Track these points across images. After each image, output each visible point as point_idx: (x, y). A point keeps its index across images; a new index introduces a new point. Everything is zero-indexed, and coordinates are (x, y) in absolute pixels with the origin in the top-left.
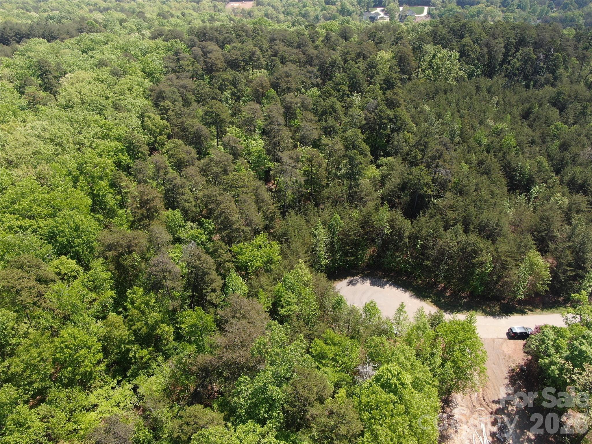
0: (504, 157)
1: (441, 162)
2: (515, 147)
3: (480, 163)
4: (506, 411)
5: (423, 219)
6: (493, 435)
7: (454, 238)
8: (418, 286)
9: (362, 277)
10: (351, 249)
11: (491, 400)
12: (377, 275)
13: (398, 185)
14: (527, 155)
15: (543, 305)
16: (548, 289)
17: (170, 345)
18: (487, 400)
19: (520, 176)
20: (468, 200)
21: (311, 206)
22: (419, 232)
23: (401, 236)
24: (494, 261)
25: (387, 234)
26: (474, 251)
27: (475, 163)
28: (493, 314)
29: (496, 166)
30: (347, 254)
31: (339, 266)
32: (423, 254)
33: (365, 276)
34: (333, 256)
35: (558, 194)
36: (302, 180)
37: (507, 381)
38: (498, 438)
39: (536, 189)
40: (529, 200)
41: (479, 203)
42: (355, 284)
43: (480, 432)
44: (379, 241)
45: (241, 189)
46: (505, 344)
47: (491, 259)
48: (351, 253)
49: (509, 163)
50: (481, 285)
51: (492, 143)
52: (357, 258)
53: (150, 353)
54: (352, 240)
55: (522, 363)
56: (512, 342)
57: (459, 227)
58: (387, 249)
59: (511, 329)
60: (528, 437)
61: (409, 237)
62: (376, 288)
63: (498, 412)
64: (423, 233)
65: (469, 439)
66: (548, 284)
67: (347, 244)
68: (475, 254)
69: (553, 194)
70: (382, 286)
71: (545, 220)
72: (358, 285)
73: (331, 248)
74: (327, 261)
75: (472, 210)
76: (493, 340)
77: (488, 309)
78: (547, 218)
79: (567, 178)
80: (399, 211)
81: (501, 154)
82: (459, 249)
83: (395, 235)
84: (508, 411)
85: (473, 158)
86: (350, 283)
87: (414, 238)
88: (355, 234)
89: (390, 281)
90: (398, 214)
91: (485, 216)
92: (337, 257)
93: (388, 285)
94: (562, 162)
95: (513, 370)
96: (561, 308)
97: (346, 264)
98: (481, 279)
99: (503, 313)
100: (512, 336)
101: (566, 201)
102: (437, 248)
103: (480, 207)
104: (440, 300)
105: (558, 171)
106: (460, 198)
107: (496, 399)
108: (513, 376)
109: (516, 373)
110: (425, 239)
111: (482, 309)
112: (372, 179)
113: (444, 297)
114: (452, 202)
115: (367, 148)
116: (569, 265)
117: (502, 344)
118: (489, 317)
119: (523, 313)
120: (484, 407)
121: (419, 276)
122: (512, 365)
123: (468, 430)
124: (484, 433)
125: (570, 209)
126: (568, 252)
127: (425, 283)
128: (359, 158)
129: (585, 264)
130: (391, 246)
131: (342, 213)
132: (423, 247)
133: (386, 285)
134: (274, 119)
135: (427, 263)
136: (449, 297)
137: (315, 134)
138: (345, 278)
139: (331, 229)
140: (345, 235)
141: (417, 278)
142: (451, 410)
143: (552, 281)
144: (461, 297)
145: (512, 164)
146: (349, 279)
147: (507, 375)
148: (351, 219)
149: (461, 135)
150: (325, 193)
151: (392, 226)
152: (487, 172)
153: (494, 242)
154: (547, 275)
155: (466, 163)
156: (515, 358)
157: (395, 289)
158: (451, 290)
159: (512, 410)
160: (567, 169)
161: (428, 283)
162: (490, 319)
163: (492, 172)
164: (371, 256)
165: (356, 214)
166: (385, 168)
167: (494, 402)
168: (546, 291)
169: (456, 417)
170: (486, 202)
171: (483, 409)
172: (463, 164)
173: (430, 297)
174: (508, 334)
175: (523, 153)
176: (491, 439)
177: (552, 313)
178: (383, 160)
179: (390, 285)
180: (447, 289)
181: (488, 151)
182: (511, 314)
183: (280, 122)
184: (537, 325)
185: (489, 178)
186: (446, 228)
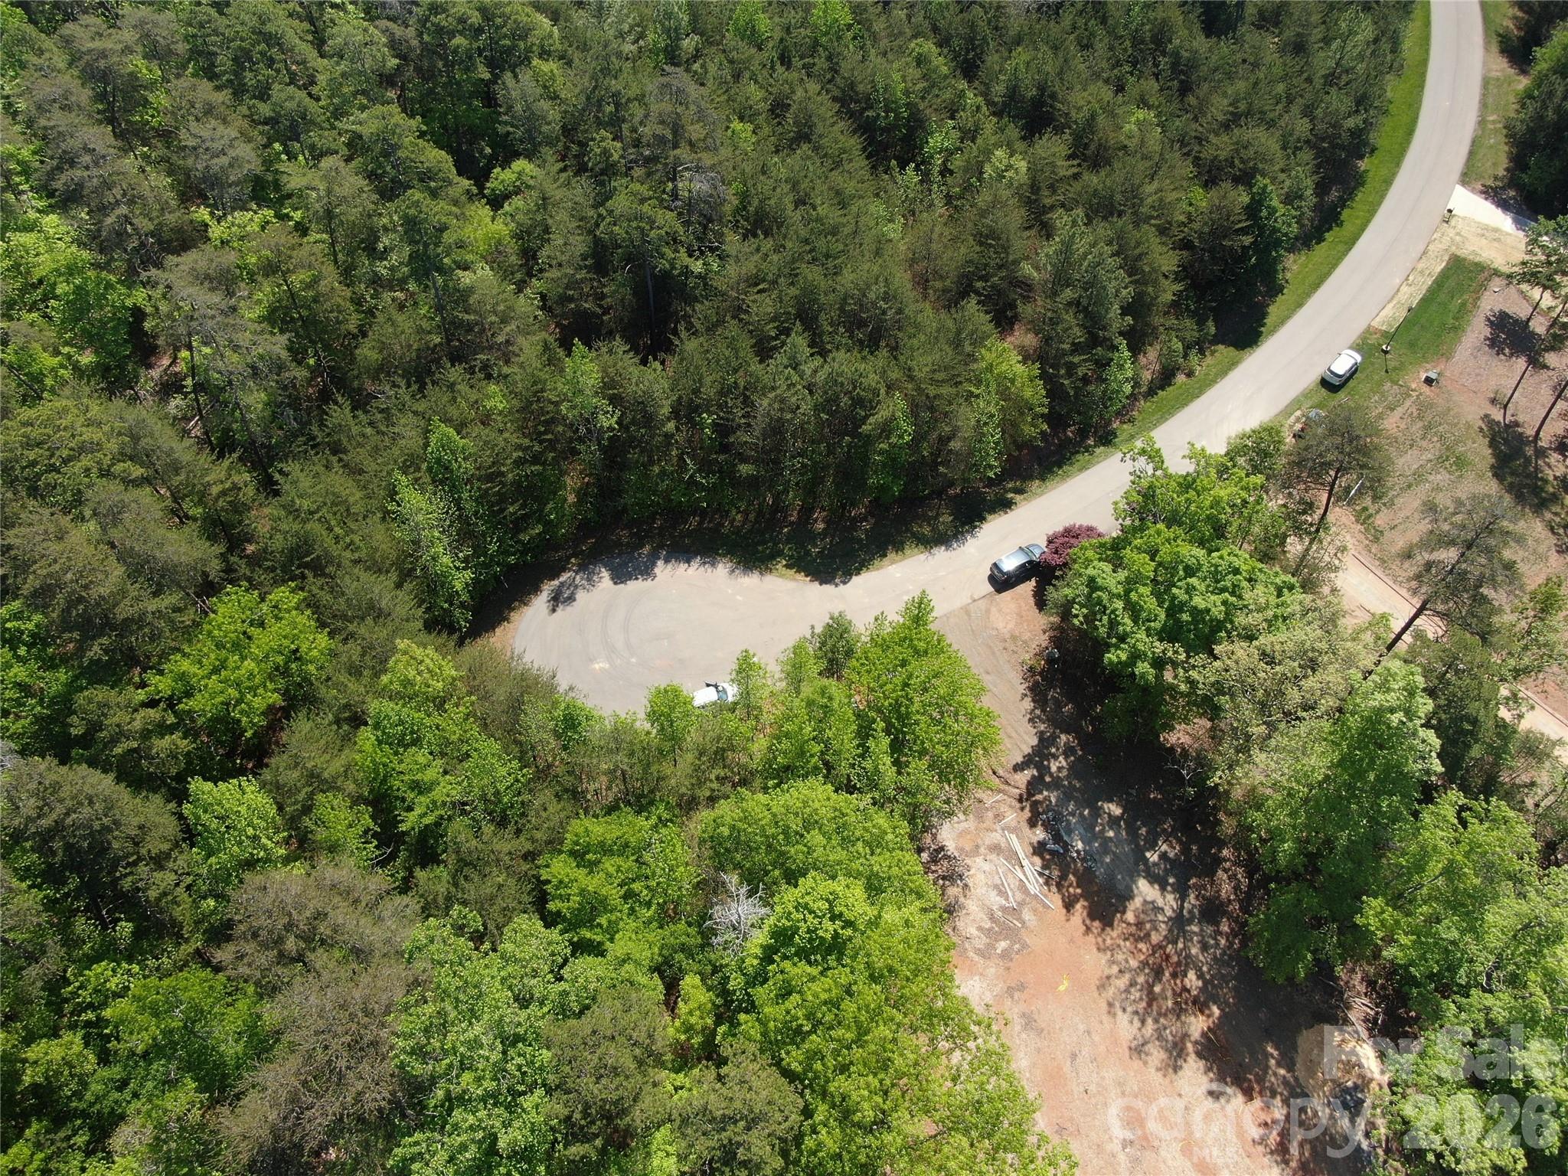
0: (834, 70)
1: (683, 153)
2: (849, 27)
3: (778, 108)
4: (1048, 779)
5: (691, 345)
6: (1039, 849)
7: (795, 378)
8: (737, 532)
9: (582, 568)
10: (523, 506)
11: (1010, 766)
12: (618, 544)
13: (584, 257)
14: (884, 43)
15: (1040, 465)
16: (1045, 427)
17: (96, 1088)
18: (1001, 772)
19: (887, 117)
20: (789, 245)
21: (340, 413)
22: (696, 391)
23: (648, 420)
24: (914, 409)
25: (611, 429)
26: (858, 402)
27: (764, 106)
28: (942, 539)
29: (824, 108)
30: (519, 524)
31: (510, 569)
32: (725, 448)
33: (588, 562)
34: (479, 550)
35: (999, 153)
36: (278, 344)
37: (1028, 704)
38: (1052, 853)
39: (938, 141)
40: (926, 179)
41: (821, 244)
42: (571, 599)
43: (1012, 856)
44: (590, 452)
45: (77, 467)
46: (994, 610)
47: (902, 404)
48: (525, 517)
49: (852, 86)
50: (896, 477)
51: (788, 30)
52: (548, 524)
53: (39, 1146)
54: (517, 484)
55: (1043, 640)
56: (1007, 595)
57: (799, 341)
58: (624, 467)
59: (995, 565)
60: (1109, 814)
61: (675, 413)
62: (634, 586)
63: (1033, 786)
64: (709, 391)
65: (996, 887)
66: (1043, 416)
67: (502, 499)
68: (863, 407)
69: (988, 153)
70: (647, 571)
71: (987, 238)
72: (580, 595)
73: (464, 533)
74: (468, 575)
75: (812, 274)
76: (966, 610)
77: (926, 530)
78: (993, 234)
79: (999, 90)
80: (619, 345)
81: (821, 63)
82: (817, 408)
83: (633, 422)
84: (1051, 775)
85: (754, 93)
86: (557, 600)
87: (686, 411)
88: (519, 463)
89: (661, 546)
90: (620, 357)
91: (848, 279)
92: (493, 548)
93: (660, 563)
94: (972, 40)
95: (1031, 669)
96: (1079, 457)
97: (524, 553)
98: (892, 460)
99: (963, 524)
100: (1002, 582)
101: (1023, 166)
102: (760, 423)
103: (827, 256)
104: (808, 553)
105: (969, 69)
106: (768, 244)
107: (1020, 759)
108: (1036, 684)
109: (1040, 674)
110: (720, 406)
111: (914, 535)
112: (494, 257)
113: (812, 537)
114: (749, 267)
115: (437, 157)
116: (1076, 348)
117: (988, 611)
118: (935, 550)
119: (1006, 505)
120: (1000, 791)
121: (732, 503)
122: (1027, 657)
123: (987, 867)
124: (1021, 855)
125: (1035, 187)
126: (1069, 318)
127: (752, 517)
128: (436, 210)
129: (1104, 328)
130: (633, 455)
131: (453, 412)
132: (723, 429)
133: (654, 564)
134: (72, 144)
135: (745, 469)
136: (824, 533)
137: (247, 157)
138: (536, 590)
139: (443, 477)
140: (490, 478)
141: (727, 512)
142: (934, 836)
143: (1051, 407)
144: (854, 520)
145: (860, 88)
146: (548, 588)
147: (1022, 688)
148: (486, 420)
149: (695, 28)
150: (367, 352)
151: (615, 400)
152: (804, 135)
153: (894, 349)
154: (1034, 393)
155: (741, 119)
156: (1026, 636)
157: (683, 566)
158: (823, 509)
159: (1060, 769)
160: (992, 59)
161: (760, 513)
162: (940, 553)
163: (819, 129)
164: (582, 494)
165: (496, 398)
166: (517, 202)
167: (1018, 768)
168: (1043, 433)
169: (951, 847)
170: (834, 231)
171: (1000, 796)
172: (737, 125)
173: (780, 554)
174: (994, 580)
175: (875, 38)
176: (1037, 860)
177: (1067, 476)
178: (502, 177)
179: (667, 561)
180: (812, 510)
181: (785, 60)
182: (982, 519)
183: (100, 149)
184: (1051, 533)
185: (816, 149)
186: (764, 351)
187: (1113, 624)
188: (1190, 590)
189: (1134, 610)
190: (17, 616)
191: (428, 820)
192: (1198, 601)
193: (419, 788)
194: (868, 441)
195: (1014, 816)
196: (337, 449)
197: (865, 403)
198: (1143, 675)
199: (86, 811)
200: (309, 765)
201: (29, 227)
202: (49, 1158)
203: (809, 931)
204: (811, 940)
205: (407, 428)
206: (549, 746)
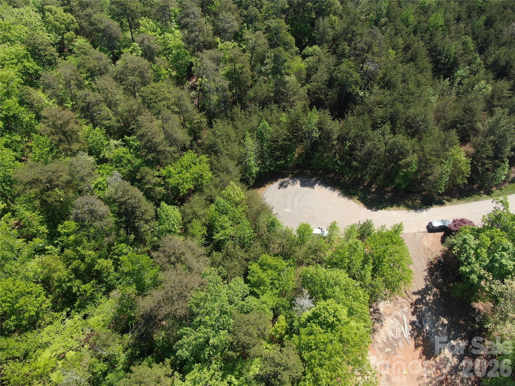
0: (431, 40)
1: (369, 55)
2: (442, 26)
3: (407, 48)
4: (424, 301)
5: (351, 118)
6: (412, 323)
7: (382, 139)
8: (345, 183)
9: (292, 178)
10: (281, 154)
11: (412, 292)
12: (306, 174)
13: (326, 81)
14: (453, 34)
15: (459, 194)
16: (466, 182)
18: (408, 292)
19: (445, 60)
20: (395, 94)
21: (237, 109)
22: (347, 134)
23: (329, 138)
24: (420, 161)
25: (316, 137)
26: (401, 153)
27: (402, 46)
28: (415, 208)
29: (423, 52)
30: (278, 158)
31: (271, 171)
32: (350, 155)
33: (295, 177)
34: (263, 163)
35: (483, 82)
36: (226, 83)
37: (426, 273)
38: (416, 326)
39: (461, 72)
40: (452, 85)
41: (406, 97)
42: (286, 186)
43: (402, 322)
44: (307, 143)
46: (425, 238)
47: (416, 158)
48: (280, 157)
49: (436, 47)
50: (405, 182)
51: (419, 23)
52: (286, 161)
53: (93, 287)
54: (281, 146)
55: (439, 254)
56: (431, 234)
57: (387, 127)
58: (316, 151)
59: (431, 223)
60: (442, 322)
61: (338, 139)
62: (307, 189)
63: (418, 302)
64: (352, 135)
65: (393, 330)
66: (467, 177)
67: (276, 149)
68: (402, 155)
69: (478, 81)
70: (312, 186)
71: (467, 110)
72: (289, 186)
73: (261, 156)
74: (258, 169)
75: (400, 106)
76: (415, 234)
77: (410, 203)
78: (470, 109)
79: (490, 60)
80: (327, 112)
81: (427, 36)
82: (386, 151)
83: (324, 138)
84: (426, 300)
85: (400, 41)
86: (281, 185)
87: (342, 139)
88: (284, 140)
89: (319, 179)
90: (326, 116)
91: (411, 111)
92: (268, 163)
93: (317, 185)
94: (487, 40)
95: (431, 262)
96: (476, 196)
97: (276, 168)
98: (406, 176)
99: (424, 205)
100: (431, 229)
101: (490, 88)
102: (365, 150)
103: (407, 102)
104: (366, 197)
105: (481, 50)
106: (388, 92)
107: (416, 291)
108: (431, 268)
109: (434, 265)
110: (353, 141)
111: (405, 203)
112: (298, 74)
113: (370, 192)
114: (379, 98)
115: (291, 39)
116: (488, 158)
117: (422, 237)
118: (411, 211)
119: (441, 203)
120: (405, 299)
121: (347, 173)
122: (431, 258)
123: (392, 322)
124: (405, 323)
125: (492, 97)
126: (489, 146)
127: (352, 179)
128: (285, 55)
129: (502, 154)
130: (320, 148)
131: (270, 118)
132: (352, 148)
133: (315, 184)
134: (189, 11)
135: (355, 163)
136: (374, 193)
137: (236, 26)
138: (276, 180)
139: (260, 137)
140: (274, 142)
141: (344, 175)
142: (377, 304)
143: (471, 175)
144: (386, 192)
145: (438, 48)
146: (280, 181)
147: (426, 267)
148: (279, 123)
149: (387, 15)
150: (251, 93)
151: (320, 129)
152: (413, 59)
153: (420, 139)
154: (466, 169)
155: (393, 49)
156: (434, 251)
157: (324, 188)
158: (376, 184)
159: (430, 299)
160: (492, 49)
161: (355, 179)
162: (412, 212)
163: (419, 58)
164: (300, 155)
165: (284, 118)
166: (311, 58)
167: (414, 293)
168: (465, 183)
169: (382, 310)
170: (412, 94)
171: (405, 300)
172: (390, 51)
173: (357, 194)
174: (428, 227)
175: (450, 32)
176: (410, 327)
177: (469, 201)
178: (308, 50)
179: (319, 185)
180: (373, 184)
181: (415, 33)
182: (431, 206)
183: (197, 14)
184: (455, 218)
185: (415, 65)
186: (374, 127)
187: (468, 258)
188: (502, 256)
189: (477, 256)
190: (133, 140)
191: (222, 238)
192: (504, 261)
193: (222, 227)
194: (400, 167)
195: (408, 309)
196: (232, 119)
197: (403, 154)
198: (473, 279)
199: (133, 200)
200: (195, 209)
201: (171, 32)
202: (94, 291)
203: (325, 317)
204: (324, 320)
205: (255, 119)
206: (264, 229)
